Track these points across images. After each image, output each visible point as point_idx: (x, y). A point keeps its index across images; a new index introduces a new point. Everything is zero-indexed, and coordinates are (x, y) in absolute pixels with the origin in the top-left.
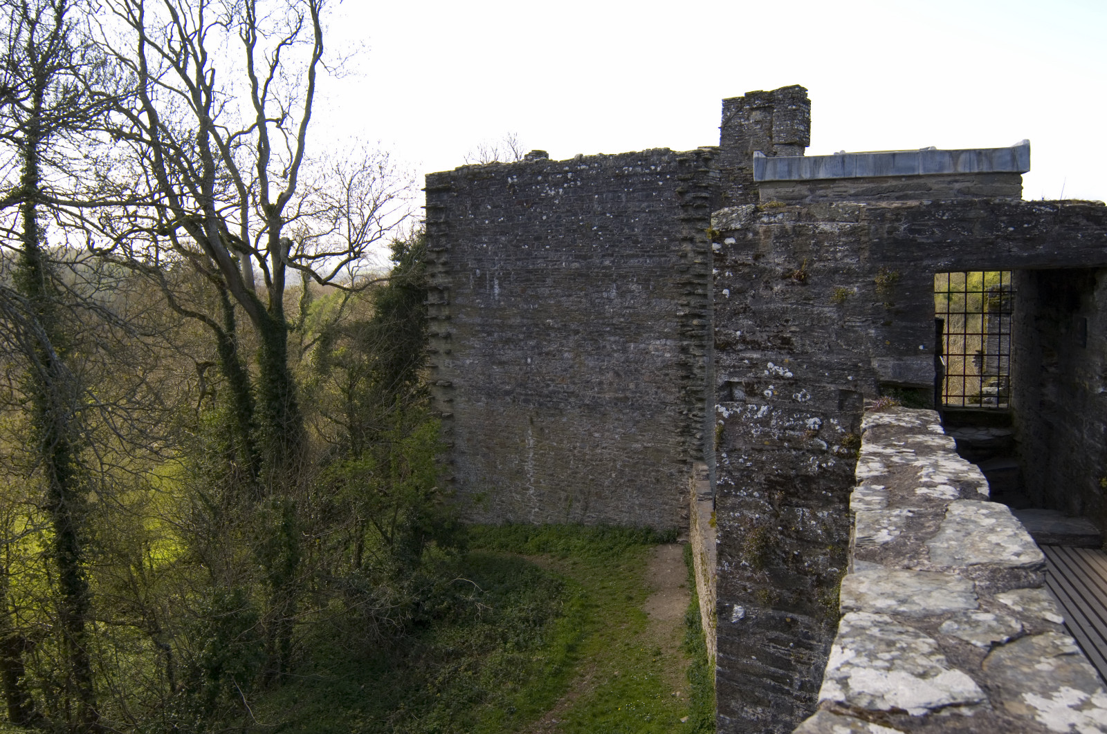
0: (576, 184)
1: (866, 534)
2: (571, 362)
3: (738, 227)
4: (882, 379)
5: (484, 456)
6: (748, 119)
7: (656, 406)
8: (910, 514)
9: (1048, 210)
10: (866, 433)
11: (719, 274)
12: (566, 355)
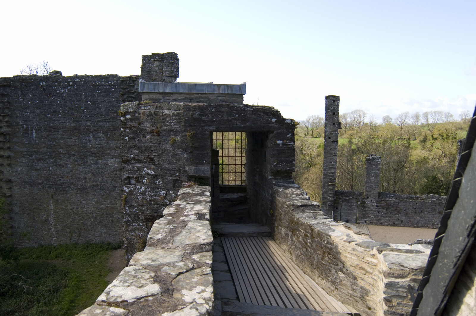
0: (74, 88)
1: (152, 236)
2: (71, 169)
3: (132, 111)
4: (190, 174)
5: (28, 214)
6: (153, 65)
7: (111, 188)
8: (173, 227)
9: (250, 109)
10: (180, 196)
11: (124, 131)
12: (69, 166)
